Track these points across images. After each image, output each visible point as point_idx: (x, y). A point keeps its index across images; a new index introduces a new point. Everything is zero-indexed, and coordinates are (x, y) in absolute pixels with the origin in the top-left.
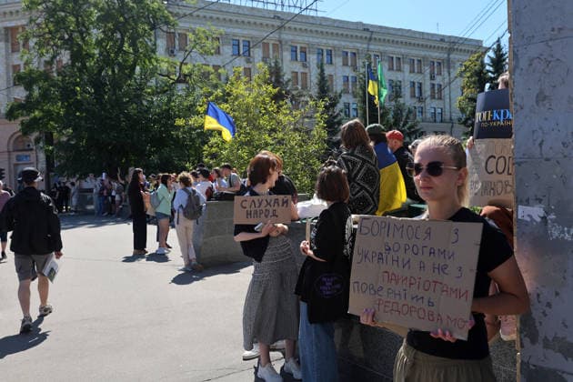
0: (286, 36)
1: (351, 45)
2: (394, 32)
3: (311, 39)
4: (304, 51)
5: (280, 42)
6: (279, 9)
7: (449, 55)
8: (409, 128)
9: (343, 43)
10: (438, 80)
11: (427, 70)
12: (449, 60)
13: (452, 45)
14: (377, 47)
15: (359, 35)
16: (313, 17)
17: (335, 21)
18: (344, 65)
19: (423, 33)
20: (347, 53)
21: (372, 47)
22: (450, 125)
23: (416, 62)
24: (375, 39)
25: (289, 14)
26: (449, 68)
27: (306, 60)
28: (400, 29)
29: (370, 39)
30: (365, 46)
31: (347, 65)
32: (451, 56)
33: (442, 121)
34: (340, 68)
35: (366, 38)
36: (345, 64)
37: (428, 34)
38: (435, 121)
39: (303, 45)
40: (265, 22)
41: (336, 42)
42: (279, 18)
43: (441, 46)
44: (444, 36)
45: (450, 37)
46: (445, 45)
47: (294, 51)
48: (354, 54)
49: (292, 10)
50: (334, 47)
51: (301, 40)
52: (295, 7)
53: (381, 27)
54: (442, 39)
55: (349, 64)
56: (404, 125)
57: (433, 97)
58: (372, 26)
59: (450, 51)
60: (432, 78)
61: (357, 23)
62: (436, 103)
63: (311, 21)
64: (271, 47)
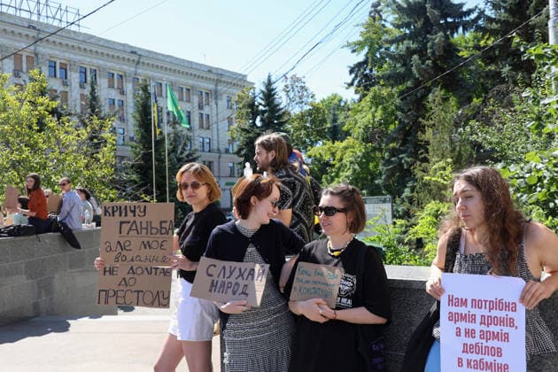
0: (43, 49)
1: (118, 67)
2: (162, 58)
3: (72, 56)
4: (64, 68)
5: (36, 55)
6: (35, 18)
7: (216, 85)
8: (187, 156)
9: (109, 64)
10: (206, 110)
11: (195, 99)
12: (216, 91)
13: (219, 77)
14: (146, 72)
15: (127, 57)
16: (75, 32)
17: (100, 39)
18: (109, 87)
19: (191, 62)
20: (113, 74)
21: (139, 71)
22: (218, 155)
23: (184, 90)
24: (143, 63)
25: (47, 25)
26: (216, 98)
27: (66, 78)
28: (168, 56)
29: (138, 63)
30: (133, 69)
31: (113, 87)
32: (219, 88)
33: (209, 151)
34: (105, 90)
35: (133, 61)
36: (111, 86)
37: (196, 64)
38: (203, 151)
39: (63, 62)
40: (17, 30)
41: (101, 62)
42: (34, 28)
43: (209, 76)
44: (212, 68)
45: (217, 69)
46: (212, 76)
47: (53, 66)
48: (121, 76)
49: (50, 21)
50: (99, 67)
51: (61, 55)
52: (54, 18)
53: (149, 51)
54: (210, 70)
55: (116, 87)
56: (182, 153)
57: (201, 127)
58: (140, 49)
59: (218, 82)
60: (201, 107)
61: (124, 45)
62: (205, 133)
63: (72, 36)
64: (24, 59)
